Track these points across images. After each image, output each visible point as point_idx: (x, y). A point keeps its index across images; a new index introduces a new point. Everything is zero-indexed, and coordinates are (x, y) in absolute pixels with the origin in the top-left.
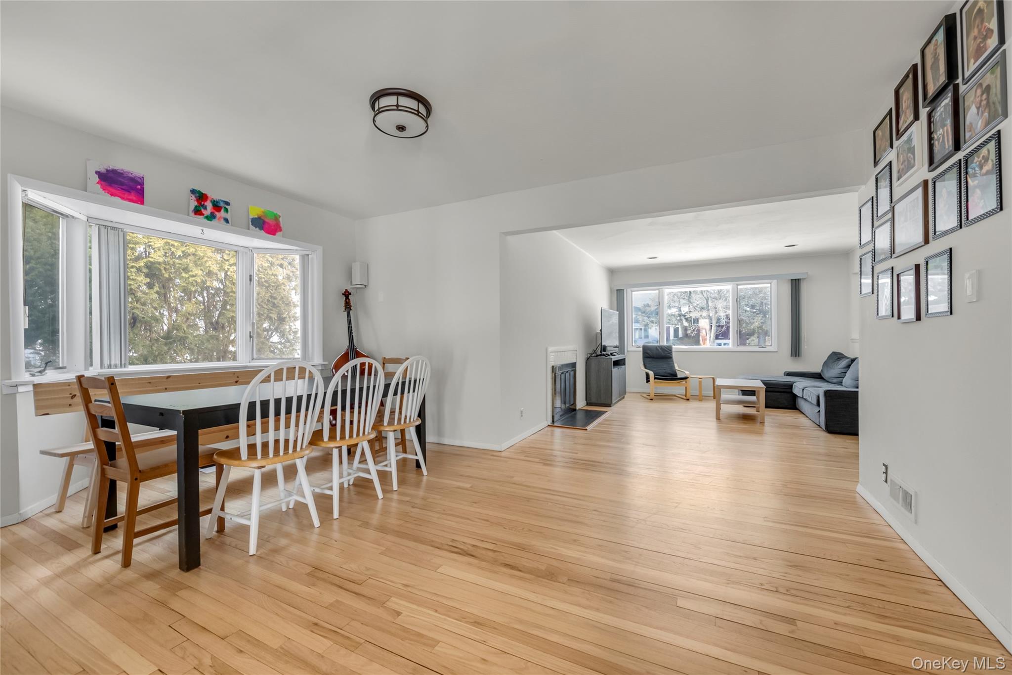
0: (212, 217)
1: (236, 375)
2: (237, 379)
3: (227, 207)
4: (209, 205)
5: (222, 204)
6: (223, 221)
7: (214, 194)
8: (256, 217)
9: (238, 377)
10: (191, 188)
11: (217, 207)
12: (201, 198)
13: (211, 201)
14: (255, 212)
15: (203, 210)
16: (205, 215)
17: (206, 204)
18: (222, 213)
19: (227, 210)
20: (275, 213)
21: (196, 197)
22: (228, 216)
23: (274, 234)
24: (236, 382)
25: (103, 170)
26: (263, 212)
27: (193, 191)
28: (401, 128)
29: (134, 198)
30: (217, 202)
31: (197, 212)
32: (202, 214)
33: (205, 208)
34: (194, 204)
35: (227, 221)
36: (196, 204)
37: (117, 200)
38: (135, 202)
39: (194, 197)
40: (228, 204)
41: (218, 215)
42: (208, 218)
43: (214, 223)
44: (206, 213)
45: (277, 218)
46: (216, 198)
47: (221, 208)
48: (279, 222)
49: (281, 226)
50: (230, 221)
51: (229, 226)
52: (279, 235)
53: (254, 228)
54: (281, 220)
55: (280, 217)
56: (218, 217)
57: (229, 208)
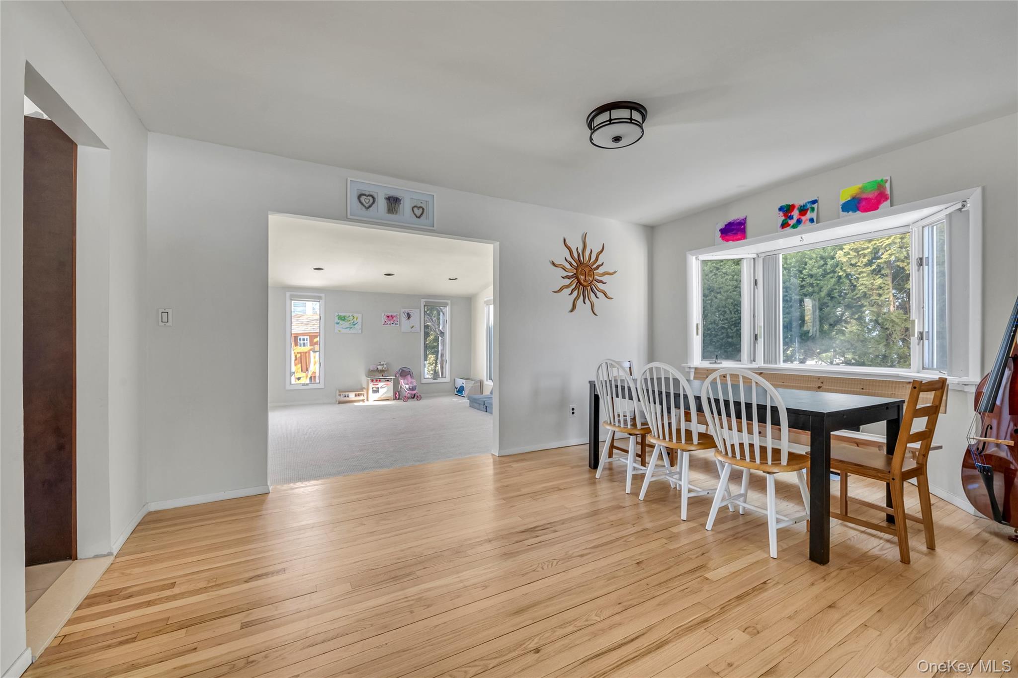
0: (799, 221)
1: (820, 380)
2: (820, 385)
3: (813, 206)
4: (796, 214)
5: (809, 206)
6: (808, 223)
7: (799, 202)
8: (849, 199)
9: (822, 383)
10: (779, 207)
11: (803, 211)
12: (787, 210)
13: (798, 209)
14: (846, 195)
15: (789, 221)
16: (791, 225)
17: (792, 214)
18: (809, 215)
19: (813, 209)
20: (879, 179)
22: (814, 215)
23: (877, 207)
24: (819, 387)
25: (723, 226)
26: (860, 188)
28: (617, 139)
29: (739, 237)
30: (804, 206)
31: (784, 225)
32: (789, 225)
33: (792, 218)
34: (781, 218)
35: (812, 220)
36: (783, 218)
37: (731, 243)
38: (741, 239)
39: (781, 213)
40: (814, 202)
41: (803, 218)
42: (794, 227)
43: (800, 228)
44: (792, 222)
45: (880, 186)
46: (802, 203)
47: (808, 209)
48: (885, 188)
49: (888, 192)
50: (815, 220)
51: (815, 225)
52: (885, 205)
53: (846, 213)
54: (888, 185)
55: (886, 181)
56: (803, 221)
57: (815, 206)
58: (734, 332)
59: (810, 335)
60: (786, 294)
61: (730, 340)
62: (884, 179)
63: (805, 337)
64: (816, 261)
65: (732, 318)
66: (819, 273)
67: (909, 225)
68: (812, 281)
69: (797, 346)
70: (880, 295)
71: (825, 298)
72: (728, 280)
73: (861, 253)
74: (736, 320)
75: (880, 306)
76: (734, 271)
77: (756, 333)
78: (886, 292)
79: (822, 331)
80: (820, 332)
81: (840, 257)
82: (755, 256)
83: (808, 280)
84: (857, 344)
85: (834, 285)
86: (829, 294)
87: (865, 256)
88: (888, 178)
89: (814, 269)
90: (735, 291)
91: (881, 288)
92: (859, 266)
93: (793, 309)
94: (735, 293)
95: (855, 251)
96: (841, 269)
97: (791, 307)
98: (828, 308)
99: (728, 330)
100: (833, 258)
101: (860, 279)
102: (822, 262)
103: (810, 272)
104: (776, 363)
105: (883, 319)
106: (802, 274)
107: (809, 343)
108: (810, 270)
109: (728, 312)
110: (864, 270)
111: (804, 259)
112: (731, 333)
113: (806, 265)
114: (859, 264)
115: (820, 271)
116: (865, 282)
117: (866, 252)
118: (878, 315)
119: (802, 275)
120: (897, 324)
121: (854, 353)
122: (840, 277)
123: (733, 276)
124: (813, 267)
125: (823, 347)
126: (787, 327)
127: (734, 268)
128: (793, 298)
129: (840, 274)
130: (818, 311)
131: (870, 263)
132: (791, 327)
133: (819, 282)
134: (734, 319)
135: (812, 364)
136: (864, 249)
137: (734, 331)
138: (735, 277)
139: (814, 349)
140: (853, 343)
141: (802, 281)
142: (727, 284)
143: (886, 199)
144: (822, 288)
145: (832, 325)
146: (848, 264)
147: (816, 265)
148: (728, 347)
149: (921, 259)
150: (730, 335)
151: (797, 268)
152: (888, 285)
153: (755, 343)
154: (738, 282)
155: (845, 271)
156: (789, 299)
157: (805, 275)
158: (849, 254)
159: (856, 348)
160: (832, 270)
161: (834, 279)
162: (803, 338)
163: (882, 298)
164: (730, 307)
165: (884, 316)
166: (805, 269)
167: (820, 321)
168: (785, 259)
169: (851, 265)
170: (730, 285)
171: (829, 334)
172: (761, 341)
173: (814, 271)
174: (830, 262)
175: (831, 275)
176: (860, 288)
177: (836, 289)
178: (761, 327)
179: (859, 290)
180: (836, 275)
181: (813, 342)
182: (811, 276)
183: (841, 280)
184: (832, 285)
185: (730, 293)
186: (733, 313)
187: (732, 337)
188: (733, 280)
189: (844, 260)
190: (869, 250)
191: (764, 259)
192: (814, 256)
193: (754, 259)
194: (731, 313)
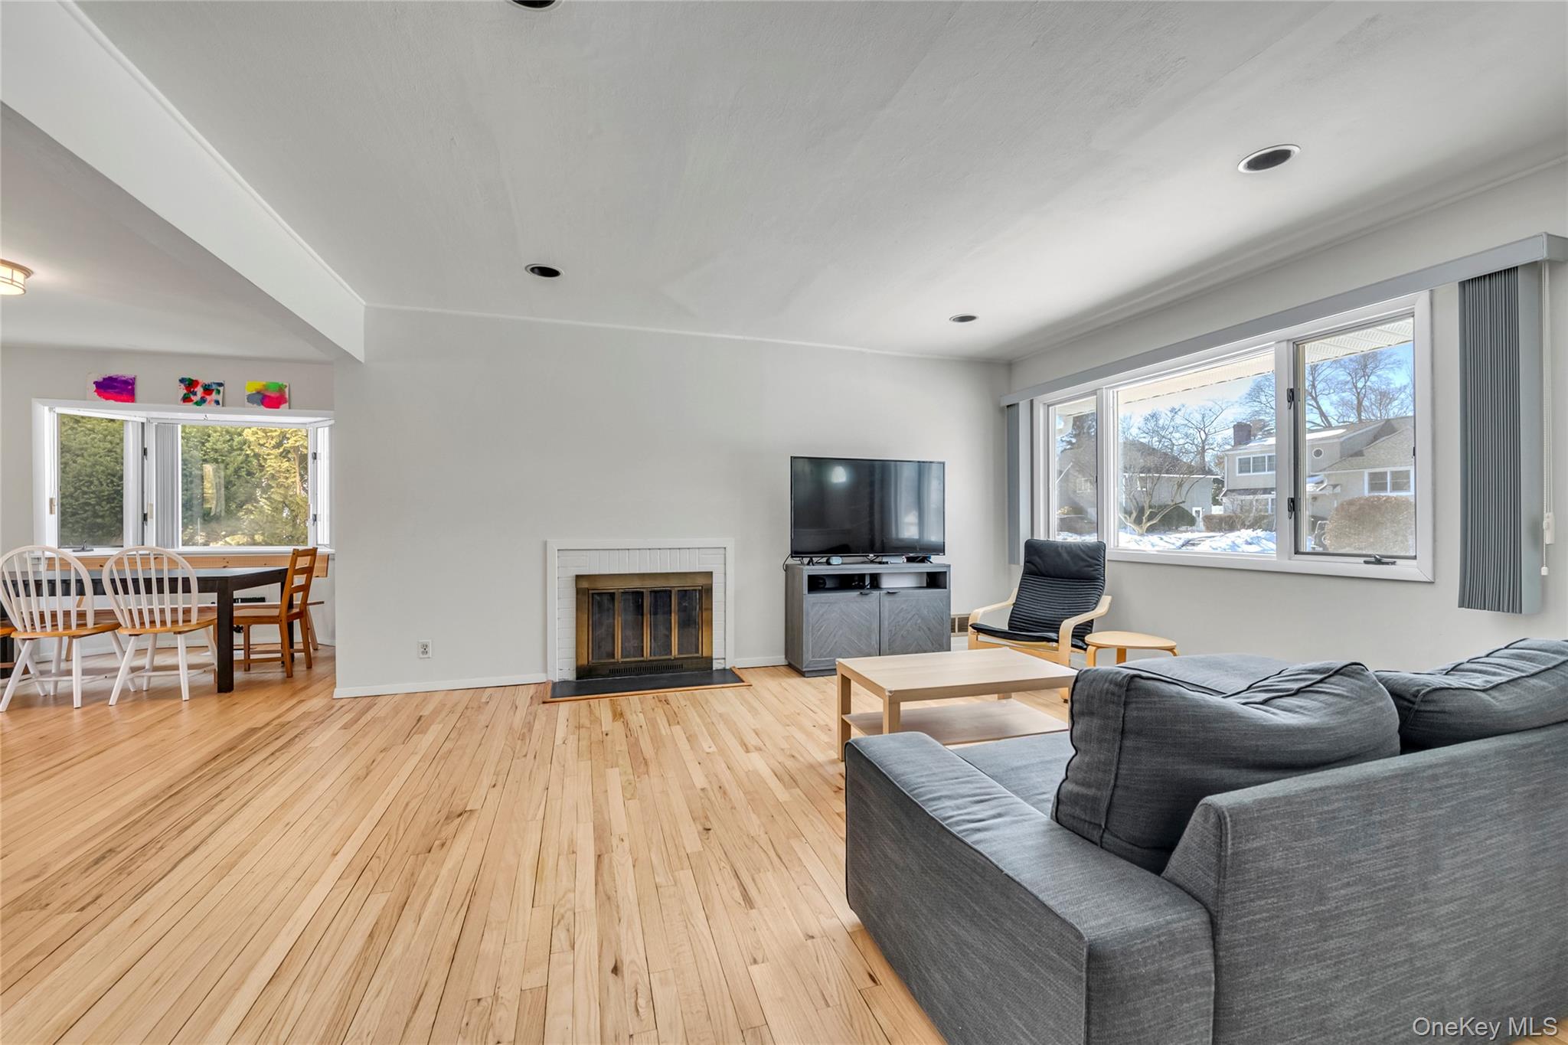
0: (203, 401)
2: (226, 564)
3: (219, 388)
4: (199, 390)
5: (214, 387)
6: (213, 403)
7: (205, 378)
8: (255, 392)
10: (180, 378)
11: (208, 390)
12: (190, 384)
13: (202, 386)
14: (252, 387)
15: (192, 397)
16: (195, 401)
17: (196, 390)
18: (214, 396)
19: (219, 392)
20: (280, 383)
21: (185, 385)
22: (220, 398)
23: (277, 407)
25: (100, 379)
26: (264, 385)
27: (182, 381)
29: (125, 398)
30: (209, 385)
31: (186, 399)
32: (192, 401)
33: (195, 394)
34: (183, 391)
35: (217, 403)
36: (185, 391)
37: (112, 402)
38: (127, 401)
39: (182, 386)
40: (221, 385)
41: (208, 398)
42: (198, 404)
43: (203, 407)
44: (196, 398)
45: (281, 389)
46: (207, 382)
47: (213, 390)
48: (285, 392)
49: (287, 396)
50: (221, 402)
51: (220, 407)
52: (284, 407)
53: (250, 405)
54: (287, 390)
55: (286, 386)
56: (208, 400)
57: (221, 389)
58: (107, 510)
59: (212, 514)
60: (185, 467)
61: (99, 520)
62: (285, 384)
63: (207, 517)
64: (221, 435)
65: (103, 491)
66: (224, 448)
67: (306, 424)
68: (216, 456)
69: (199, 527)
70: (287, 478)
71: (231, 475)
72: (96, 440)
73: (268, 434)
74: (109, 495)
75: (287, 488)
76: (106, 430)
77: (145, 512)
78: (293, 475)
79: (228, 511)
80: (226, 512)
81: (247, 436)
82: (144, 420)
83: (212, 454)
84: (265, 526)
85: (242, 463)
86: (237, 471)
87: (272, 438)
88: (288, 385)
89: (219, 443)
90: (108, 456)
91: (288, 471)
92: (267, 447)
93: (193, 485)
94: (109, 458)
95: (263, 432)
96: (249, 447)
97: (191, 482)
98: (235, 487)
99: (97, 507)
100: (240, 435)
101: (268, 461)
102: (228, 437)
103: (215, 446)
104: (173, 547)
105: (290, 501)
106: (205, 446)
107: (214, 525)
108: (214, 443)
109: (96, 482)
110: (271, 452)
111: (206, 430)
112: (100, 511)
113: (209, 437)
114: (266, 445)
115: (226, 447)
116: (273, 464)
117: (274, 434)
118: (285, 497)
119: (205, 448)
120: (302, 506)
121: (263, 534)
122: (247, 456)
123: (105, 436)
124: (218, 441)
125: (229, 529)
126: (187, 506)
127: (107, 426)
128: (193, 473)
129: (247, 452)
130: (223, 489)
131: (279, 445)
132: (192, 506)
133: (224, 458)
134: (106, 493)
135: (216, 547)
136: (271, 431)
137: (106, 508)
138: (109, 438)
139: (219, 532)
140: (261, 524)
141: (204, 455)
142: (95, 445)
143: (285, 402)
144: (228, 464)
145: (240, 506)
146: (256, 444)
147: (222, 439)
148: (95, 530)
149: (315, 454)
150: (101, 514)
151: (199, 439)
152: (294, 468)
153: (143, 524)
154: (114, 445)
155: (252, 450)
156: (188, 474)
157: (208, 448)
158: (257, 433)
159: (264, 529)
160: (239, 446)
161: (241, 457)
162: (206, 518)
163: (289, 481)
164: (100, 476)
165: (290, 499)
166: (209, 441)
167: (226, 501)
168: (184, 427)
169: (259, 444)
170: (99, 447)
171: (236, 514)
172: (152, 523)
173: (219, 446)
174: (237, 439)
175: (238, 452)
176: (268, 469)
177: (243, 468)
178: (152, 505)
179: (267, 471)
180: (244, 452)
181: (217, 523)
182: (216, 451)
183: (249, 459)
184: (239, 462)
185: (101, 457)
186: (105, 484)
187: (102, 517)
188: (105, 442)
189: (252, 439)
190: (277, 433)
191: (157, 426)
192: (219, 429)
193: (143, 424)
194: (102, 485)
